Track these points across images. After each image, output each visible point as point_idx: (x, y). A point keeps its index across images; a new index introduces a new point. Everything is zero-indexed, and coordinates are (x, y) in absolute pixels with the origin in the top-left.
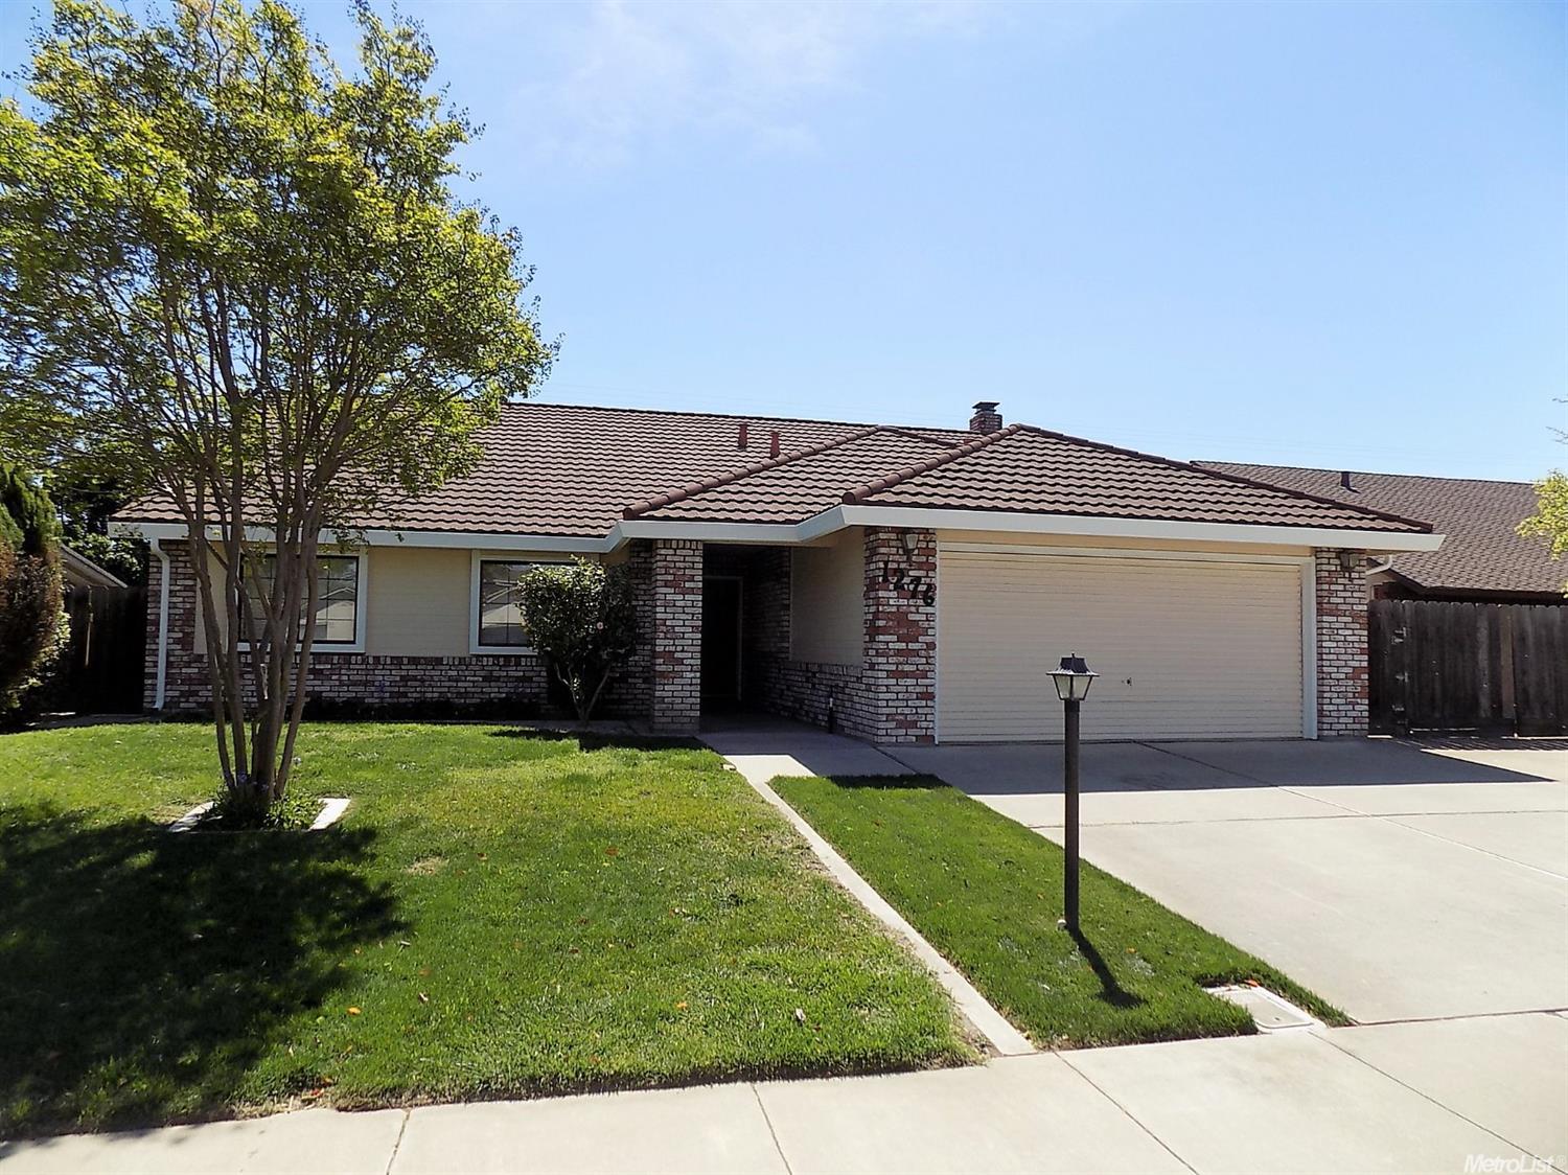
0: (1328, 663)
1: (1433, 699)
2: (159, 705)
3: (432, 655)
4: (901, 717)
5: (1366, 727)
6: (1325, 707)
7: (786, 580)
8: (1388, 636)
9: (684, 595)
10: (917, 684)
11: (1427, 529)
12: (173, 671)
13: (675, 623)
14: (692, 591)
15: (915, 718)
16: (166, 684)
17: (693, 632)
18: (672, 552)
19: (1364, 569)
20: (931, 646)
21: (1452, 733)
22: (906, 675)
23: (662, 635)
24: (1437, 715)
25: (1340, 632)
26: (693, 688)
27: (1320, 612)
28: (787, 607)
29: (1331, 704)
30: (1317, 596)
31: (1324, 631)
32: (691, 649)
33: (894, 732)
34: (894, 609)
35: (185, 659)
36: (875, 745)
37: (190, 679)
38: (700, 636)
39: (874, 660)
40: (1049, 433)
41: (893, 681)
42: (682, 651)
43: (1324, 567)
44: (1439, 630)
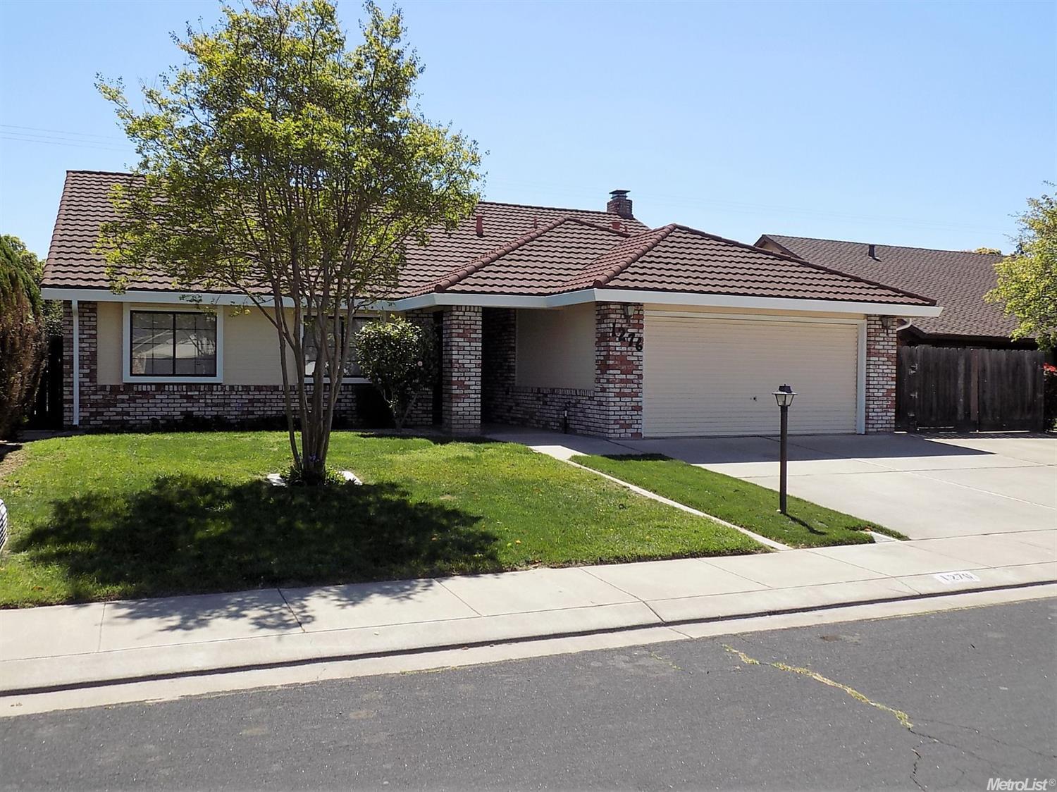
0: (872, 387)
1: (931, 410)
2: (76, 422)
3: (271, 384)
4: (623, 422)
5: (893, 426)
6: (870, 414)
7: (513, 329)
8: (907, 368)
9: (470, 342)
10: (632, 401)
11: (933, 303)
12: (85, 398)
13: (464, 361)
14: (475, 340)
15: (631, 422)
16: (80, 407)
17: (476, 367)
18: (462, 313)
19: (895, 327)
20: (640, 377)
21: (942, 430)
22: (625, 395)
23: (456, 370)
24: (933, 419)
25: (880, 367)
26: (476, 405)
27: (869, 354)
28: (513, 349)
29: (873, 412)
30: (867, 345)
31: (871, 367)
32: (475, 379)
33: (618, 431)
34: (619, 354)
35: (93, 388)
36: (608, 439)
37: (97, 403)
38: (480, 370)
39: (606, 386)
40: (696, 231)
41: (618, 399)
42: (469, 380)
43: (872, 326)
44: (936, 365)
